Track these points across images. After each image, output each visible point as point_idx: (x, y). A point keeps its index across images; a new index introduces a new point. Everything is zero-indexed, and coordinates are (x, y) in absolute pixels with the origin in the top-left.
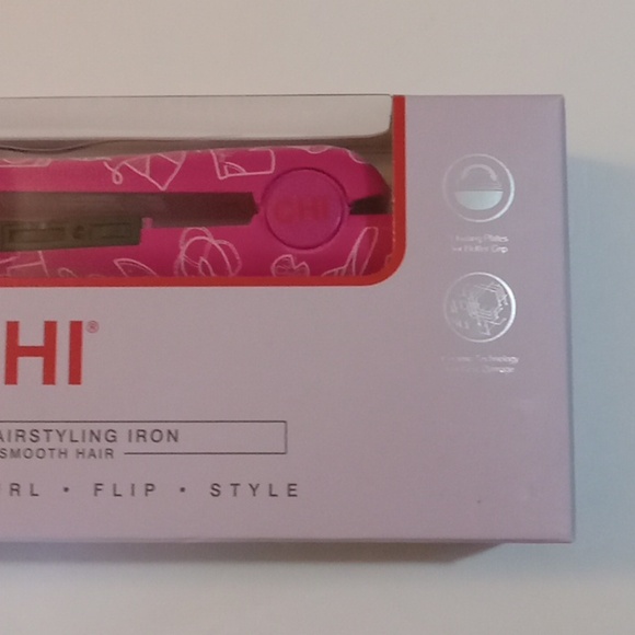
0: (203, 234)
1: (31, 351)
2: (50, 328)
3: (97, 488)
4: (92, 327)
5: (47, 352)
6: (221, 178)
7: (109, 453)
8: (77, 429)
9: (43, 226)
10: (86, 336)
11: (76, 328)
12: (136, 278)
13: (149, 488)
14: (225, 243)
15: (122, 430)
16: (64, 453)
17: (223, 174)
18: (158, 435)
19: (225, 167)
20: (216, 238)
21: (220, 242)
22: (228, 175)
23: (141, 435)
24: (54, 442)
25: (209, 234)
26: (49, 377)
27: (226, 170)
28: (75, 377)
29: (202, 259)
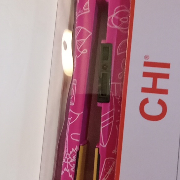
0: (111, 19)
2: (146, 75)
4: (147, 58)
5: (155, 76)
6: (89, 11)
10: (150, 60)
11: (147, 64)
14: (115, 10)
17: (88, 10)
19: (85, 10)
20: (113, 14)
21: (114, 12)
22: (88, 9)
25: (111, 16)
26: (166, 76)
27: (86, 9)
28: (167, 66)
29: (120, 20)
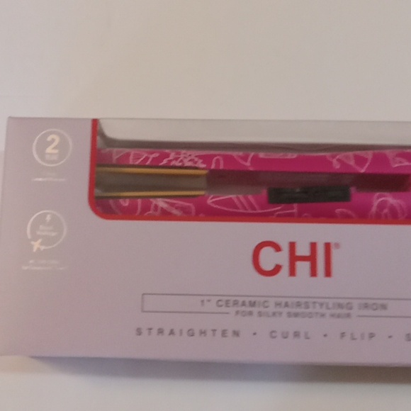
0: (386, 197)
1: (303, 258)
3: (343, 335)
4: (336, 246)
5: (312, 258)
6: (394, 166)
7: (348, 316)
8: (331, 302)
9: (298, 190)
11: (328, 247)
12: (346, 219)
13: (372, 336)
15: (355, 303)
16: (323, 315)
18: (375, 306)
22: (398, 165)
23: (366, 306)
24: (318, 309)
26: (314, 273)
28: (328, 273)
